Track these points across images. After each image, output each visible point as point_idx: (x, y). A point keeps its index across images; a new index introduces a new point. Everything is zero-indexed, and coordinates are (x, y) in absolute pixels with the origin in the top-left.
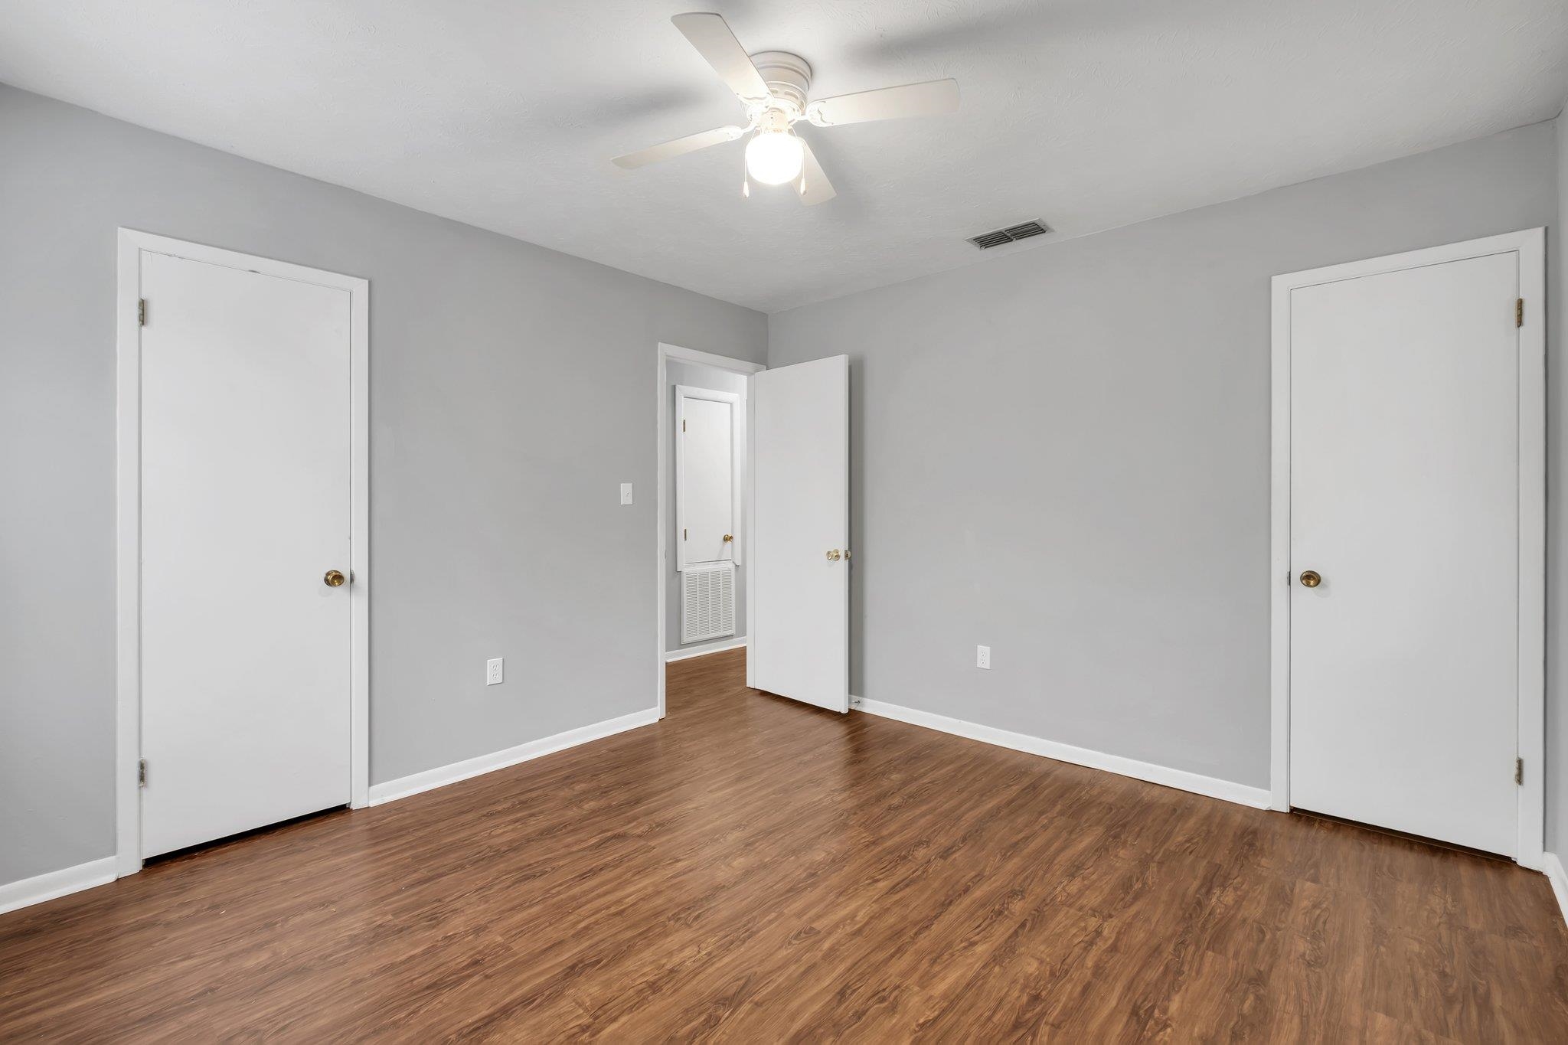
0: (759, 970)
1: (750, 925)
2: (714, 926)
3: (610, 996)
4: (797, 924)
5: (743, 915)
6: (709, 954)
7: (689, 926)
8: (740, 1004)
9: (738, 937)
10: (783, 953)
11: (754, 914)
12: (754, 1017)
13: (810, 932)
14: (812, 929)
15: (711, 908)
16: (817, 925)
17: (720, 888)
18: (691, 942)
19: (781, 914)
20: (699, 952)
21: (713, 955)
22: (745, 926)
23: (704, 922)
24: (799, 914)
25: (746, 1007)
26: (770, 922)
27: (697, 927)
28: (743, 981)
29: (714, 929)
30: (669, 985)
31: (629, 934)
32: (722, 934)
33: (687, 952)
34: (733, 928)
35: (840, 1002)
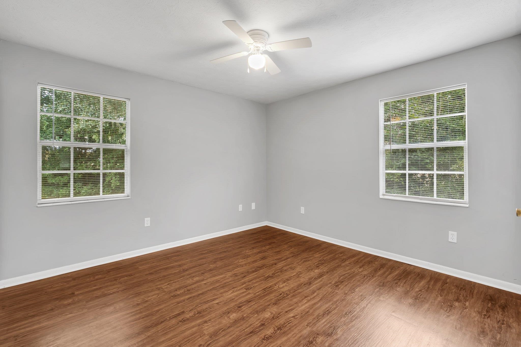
0: (263, 282)
1: (264, 292)
2: (275, 292)
3: (297, 279)
4: (250, 291)
5: (266, 294)
6: (276, 285)
7: (283, 292)
8: (267, 276)
9: (268, 289)
10: (256, 285)
11: (263, 295)
12: (265, 274)
13: (247, 289)
14: (247, 290)
15: (277, 297)
16: (245, 290)
17: (275, 304)
18: (281, 288)
19: (255, 294)
20: (278, 286)
21: (275, 285)
22: (266, 292)
23: (278, 293)
24: (249, 294)
25: (266, 276)
26: (258, 292)
27: (280, 292)
28: (267, 280)
29: (275, 291)
30: (284, 280)
31: (300, 291)
32: (273, 290)
33: (282, 286)
34: (269, 291)
35: (245, 275)
